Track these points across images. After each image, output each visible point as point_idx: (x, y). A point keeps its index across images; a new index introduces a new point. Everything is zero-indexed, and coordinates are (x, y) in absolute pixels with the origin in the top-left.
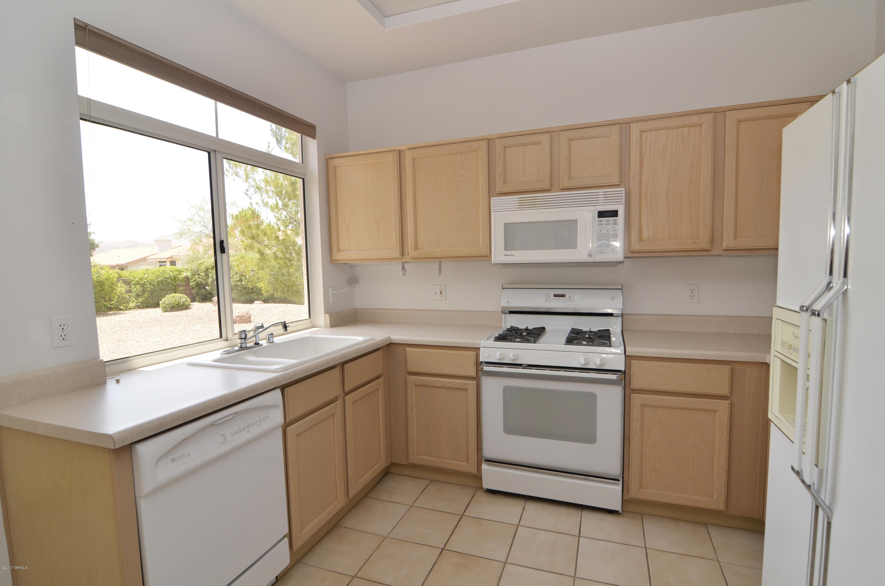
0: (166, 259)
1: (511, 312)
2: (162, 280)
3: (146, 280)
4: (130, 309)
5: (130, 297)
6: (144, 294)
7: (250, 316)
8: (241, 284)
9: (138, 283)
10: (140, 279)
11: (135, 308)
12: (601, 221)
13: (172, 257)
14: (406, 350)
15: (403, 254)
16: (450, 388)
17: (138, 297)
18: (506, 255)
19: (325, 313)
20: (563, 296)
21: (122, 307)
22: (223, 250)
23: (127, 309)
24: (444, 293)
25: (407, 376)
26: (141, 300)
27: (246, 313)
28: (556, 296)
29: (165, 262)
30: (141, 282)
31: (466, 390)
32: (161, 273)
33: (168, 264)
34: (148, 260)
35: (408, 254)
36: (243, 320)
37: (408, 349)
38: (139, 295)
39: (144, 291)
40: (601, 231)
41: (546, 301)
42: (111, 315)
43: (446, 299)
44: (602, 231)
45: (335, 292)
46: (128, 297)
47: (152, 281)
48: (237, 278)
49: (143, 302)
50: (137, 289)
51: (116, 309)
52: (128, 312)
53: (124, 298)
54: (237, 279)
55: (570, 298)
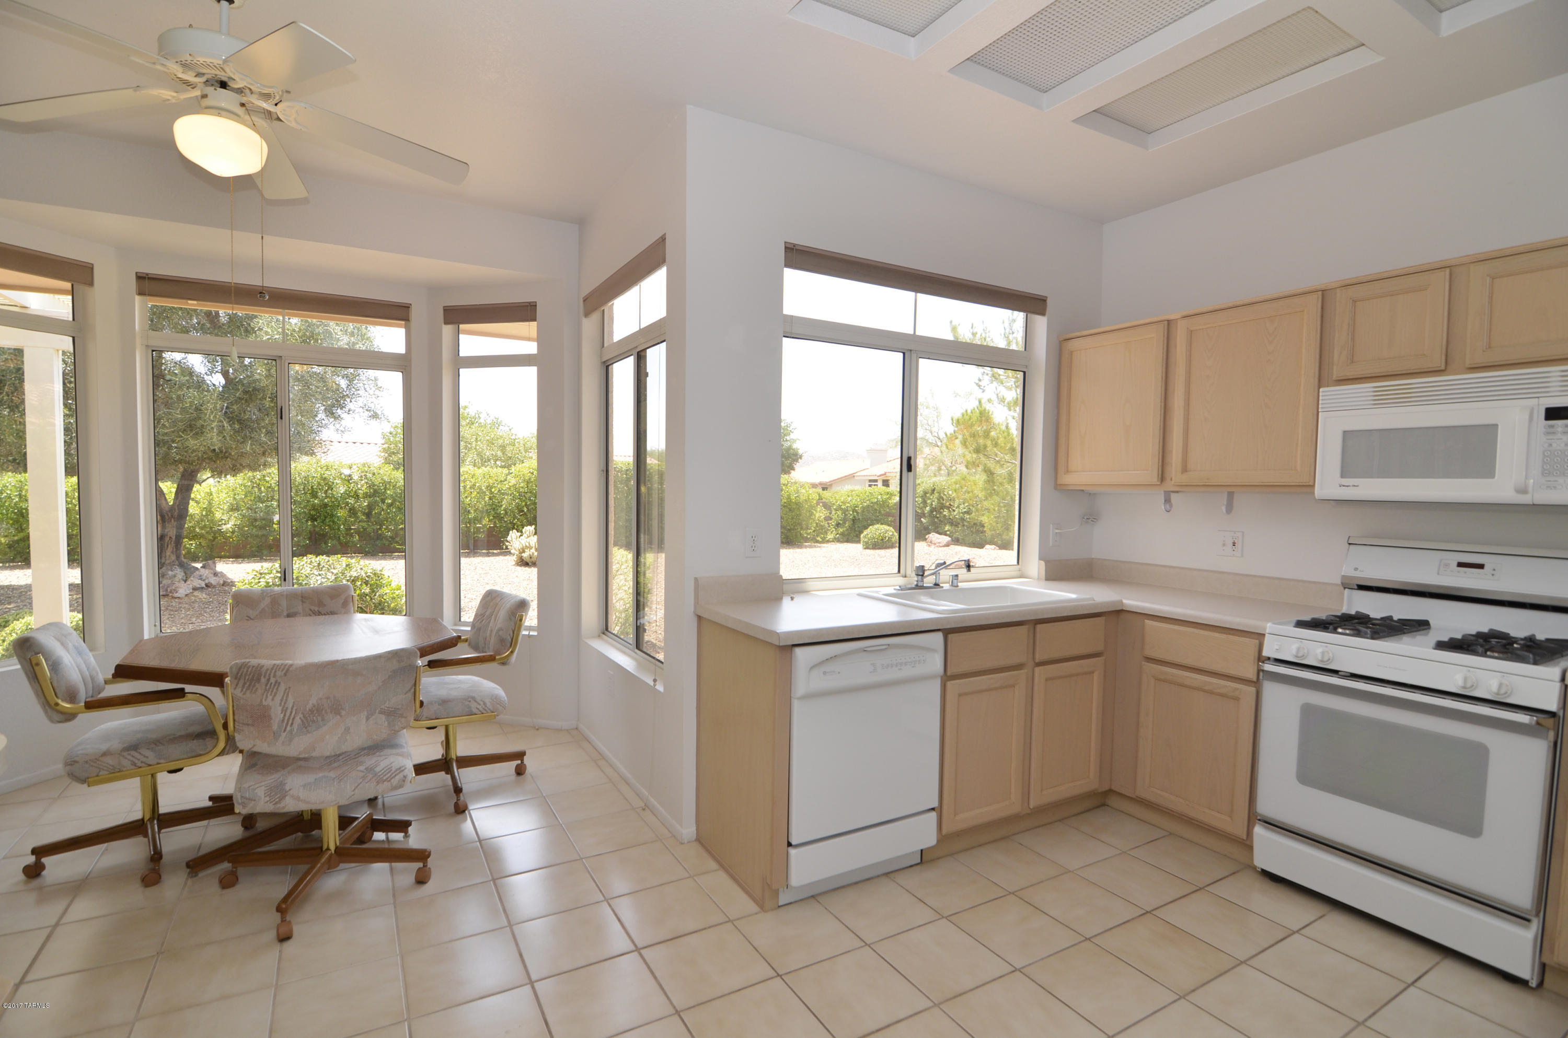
0: (878, 476)
1: (1362, 587)
2: (868, 506)
3: (849, 505)
4: (828, 541)
5: (829, 527)
6: (845, 523)
9: (840, 508)
10: (842, 502)
11: (833, 541)
12: (1552, 426)
13: (885, 474)
14: (1144, 622)
15: (1162, 478)
16: (1211, 693)
17: (838, 527)
18: (1344, 486)
19: (1040, 559)
20: (1481, 566)
21: (819, 539)
22: (910, 468)
23: (825, 541)
24: (1239, 545)
25: (1143, 663)
26: (841, 530)
28: (1460, 565)
29: (876, 481)
30: (843, 507)
31: (1237, 699)
32: (868, 496)
33: (880, 483)
34: (856, 478)
35: (1171, 480)
37: (1148, 622)
38: (839, 524)
39: (845, 520)
40: (1550, 445)
41: (1438, 574)
42: (806, 547)
43: (1242, 556)
44: (1554, 445)
45: (1057, 531)
46: (827, 525)
47: (856, 507)
48: (965, 508)
49: (842, 534)
50: (838, 516)
52: (825, 545)
53: (822, 527)
54: (965, 510)
55: (1493, 572)
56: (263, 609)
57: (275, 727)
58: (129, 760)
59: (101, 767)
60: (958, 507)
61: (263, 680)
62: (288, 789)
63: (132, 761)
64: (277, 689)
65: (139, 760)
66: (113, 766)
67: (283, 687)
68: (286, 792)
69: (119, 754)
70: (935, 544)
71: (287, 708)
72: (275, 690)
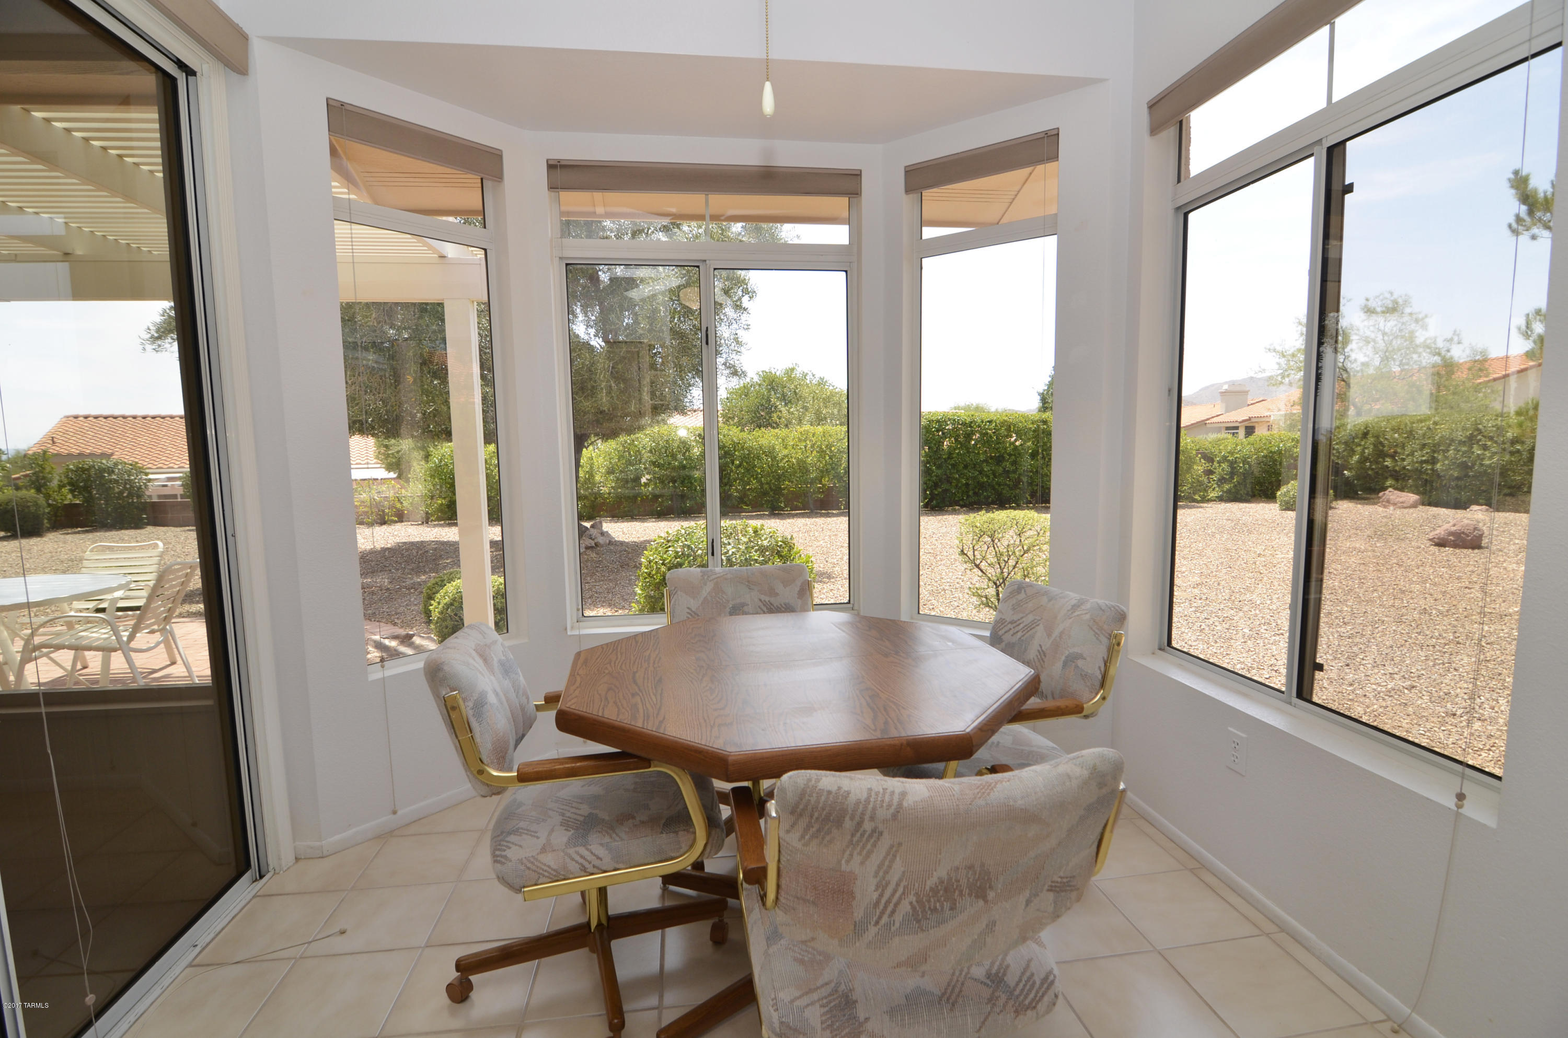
0: (1240, 422)
2: (1265, 457)
3: (1238, 455)
4: (1209, 501)
5: (1210, 482)
6: (1232, 478)
7: (1481, 536)
8: (1432, 469)
9: (1225, 459)
10: (1228, 453)
11: (1215, 501)
17: (1222, 483)
21: (1197, 497)
23: (1205, 500)
26: (1226, 487)
27: (1471, 528)
29: (1237, 428)
30: (1230, 458)
32: (1265, 444)
33: (1242, 432)
34: (1208, 426)
36: (1464, 541)
38: (1224, 478)
39: (1232, 474)
46: (1206, 481)
47: (1248, 458)
48: (1423, 456)
49: (1229, 491)
50: (1223, 470)
51: (1187, 499)
52: (1205, 505)
53: (1201, 483)
54: (1424, 458)
56: (705, 599)
57: (858, 914)
58: (577, 862)
59: (541, 871)
60: (1412, 454)
61: (848, 824)
62: (862, 1019)
63: (581, 864)
64: (874, 845)
65: (590, 863)
66: (554, 870)
67: (886, 842)
68: (861, 1025)
69: (563, 851)
70: (1395, 504)
71: (888, 883)
72: (869, 846)
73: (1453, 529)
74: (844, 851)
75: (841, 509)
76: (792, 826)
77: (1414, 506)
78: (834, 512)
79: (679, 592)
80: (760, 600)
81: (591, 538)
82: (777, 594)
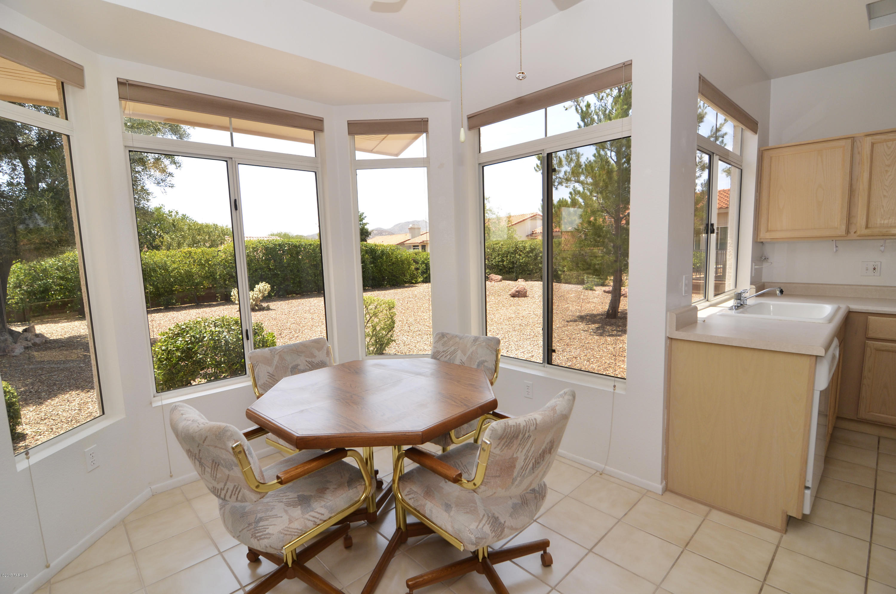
0: (419, 244)
7: (526, 291)
8: (503, 265)
9: (423, 262)
13: (423, 242)
14: (867, 319)
15: (848, 231)
19: (751, 284)
24: (878, 269)
25: (867, 341)
27: (523, 289)
29: (418, 246)
33: (420, 247)
35: (856, 232)
36: (521, 294)
37: (871, 318)
43: (880, 275)
45: (756, 267)
50: (423, 267)
51: (409, 282)
52: (417, 285)
56: (276, 365)
57: (515, 474)
58: (312, 521)
59: (293, 533)
60: (495, 258)
61: (521, 436)
62: (503, 523)
63: (314, 521)
64: (527, 442)
65: (318, 518)
66: (300, 530)
67: (531, 439)
69: (303, 518)
70: (494, 280)
71: (528, 456)
73: (517, 289)
74: (517, 448)
75: (218, 301)
76: (498, 445)
77: (501, 281)
78: (214, 303)
79: (260, 364)
80: (306, 361)
81: (27, 340)
82: (315, 356)
